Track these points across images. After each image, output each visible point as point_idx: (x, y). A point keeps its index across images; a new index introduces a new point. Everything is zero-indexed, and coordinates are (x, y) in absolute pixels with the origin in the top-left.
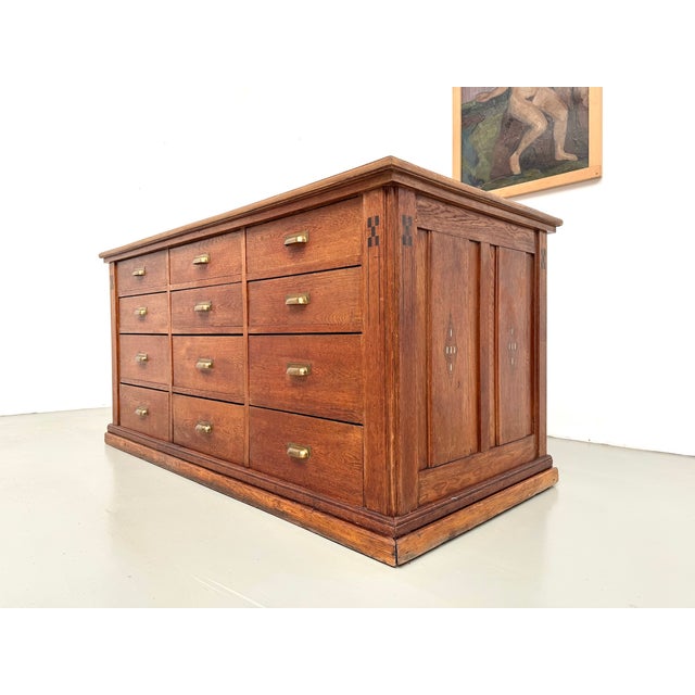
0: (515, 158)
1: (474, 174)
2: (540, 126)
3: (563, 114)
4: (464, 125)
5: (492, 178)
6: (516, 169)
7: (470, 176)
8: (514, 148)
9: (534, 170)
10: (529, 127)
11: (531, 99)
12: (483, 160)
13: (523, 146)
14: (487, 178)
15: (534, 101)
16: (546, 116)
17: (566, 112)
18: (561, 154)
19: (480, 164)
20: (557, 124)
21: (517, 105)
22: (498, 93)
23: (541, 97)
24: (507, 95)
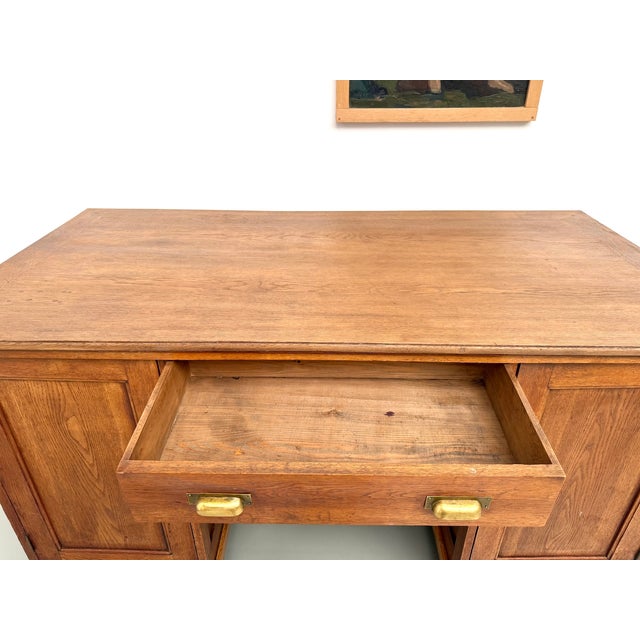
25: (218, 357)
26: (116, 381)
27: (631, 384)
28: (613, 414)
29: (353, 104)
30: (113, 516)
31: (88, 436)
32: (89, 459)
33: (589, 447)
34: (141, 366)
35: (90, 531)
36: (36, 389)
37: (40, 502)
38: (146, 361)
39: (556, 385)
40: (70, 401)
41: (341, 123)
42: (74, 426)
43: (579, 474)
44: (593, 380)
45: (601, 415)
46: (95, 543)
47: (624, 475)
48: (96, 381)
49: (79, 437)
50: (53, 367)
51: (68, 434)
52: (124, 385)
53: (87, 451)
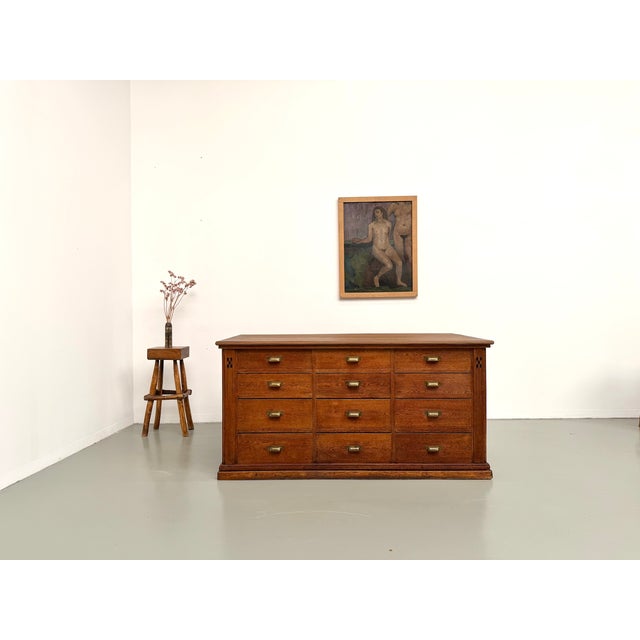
0: (376, 279)
1: (353, 281)
2: (390, 266)
3: (400, 263)
4: (346, 254)
5: (364, 286)
6: (377, 284)
7: (351, 282)
8: (377, 273)
9: (386, 287)
10: (384, 265)
11: (384, 251)
12: (358, 274)
13: (381, 274)
14: (360, 285)
15: (386, 252)
16: (392, 262)
18: (400, 282)
19: (356, 277)
20: (397, 267)
21: (377, 251)
22: (365, 241)
23: (390, 251)
24: (371, 244)
29: (346, 291)
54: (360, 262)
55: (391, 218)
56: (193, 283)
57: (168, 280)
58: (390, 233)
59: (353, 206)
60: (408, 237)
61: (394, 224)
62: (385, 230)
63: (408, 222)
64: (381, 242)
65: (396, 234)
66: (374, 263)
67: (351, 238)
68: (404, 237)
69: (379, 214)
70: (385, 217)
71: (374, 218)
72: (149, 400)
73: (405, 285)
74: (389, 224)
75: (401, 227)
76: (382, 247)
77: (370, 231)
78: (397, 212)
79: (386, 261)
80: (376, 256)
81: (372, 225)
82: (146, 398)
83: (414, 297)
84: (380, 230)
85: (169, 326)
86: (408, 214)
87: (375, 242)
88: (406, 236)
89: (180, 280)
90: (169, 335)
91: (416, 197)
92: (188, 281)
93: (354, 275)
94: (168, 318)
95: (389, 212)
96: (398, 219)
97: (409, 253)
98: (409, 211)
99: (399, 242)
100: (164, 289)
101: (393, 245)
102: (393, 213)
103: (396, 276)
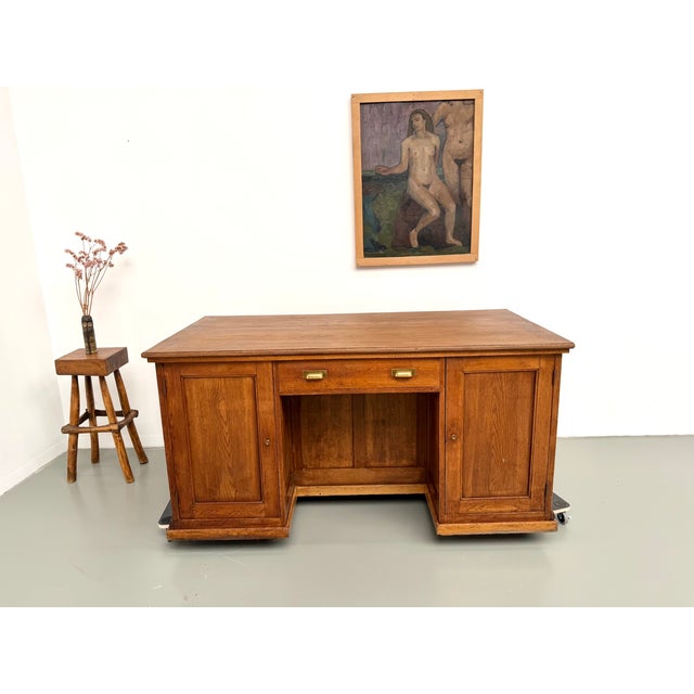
0: (414, 234)
1: (377, 240)
2: (435, 212)
3: (452, 207)
4: (365, 193)
5: (393, 246)
6: (415, 243)
7: (372, 241)
8: (414, 226)
9: (429, 247)
10: (426, 211)
11: (427, 186)
12: (384, 227)
13: (421, 226)
14: (388, 245)
15: (431, 188)
16: (439, 204)
17: (454, 206)
18: (450, 239)
19: (382, 232)
20: (447, 213)
21: (415, 188)
22: (397, 171)
23: (436, 187)
24: (406, 175)
25: (302, 358)
26: (250, 376)
27: (504, 369)
28: (501, 388)
29: (366, 256)
30: (231, 474)
31: (228, 412)
32: (226, 429)
33: (494, 411)
34: (265, 365)
35: (216, 486)
36: (207, 383)
37: (190, 462)
38: (268, 362)
39: (467, 370)
40: (224, 390)
41: (359, 267)
42: (222, 407)
43: (494, 430)
44: (484, 366)
45: (495, 389)
46: (216, 497)
47: (519, 430)
48: (240, 377)
49: (224, 414)
50: (220, 369)
51: (218, 412)
52: (254, 377)
53: (226, 423)
54: (388, 206)
55: (439, 129)
56: (121, 248)
57: (78, 246)
58: (437, 157)
59: (375, 109)
60: (466, 162)
61: (444, 140)
62: (429, 151)
63: (467, 136)
64: (422, 172)
65: (447, 158)
66: (411, 207)
67: (373, 165)
68: (460, 162)
69: (420, 123)
70: (430, 128)
71: (412, 131)
72: (70, 433)
73: (458, 243)
74: (435, 140)
75: (455, 145)
76: (424, 180)
77: (404, 154)
78: (449, 120)
79: (429, 204)
80: (415, 197)
81: (408, 142)
82: (64, 430)
83: (472, 263)
84: (421, 149)
85: (87, 320)
86: (468, 122)
87: (412, 171)
88: (463, 161)
89: (99, 246)
90: (89, 334)
91: (481, 92)
92: (111, 245)
93: (379, 229)
94: (85, 307)
95: (436, 118)
96: (451, 132)
97: (467, 190)
98: (469, 116)
99: (451, 171)
100: (73, 261)
101: (442, 177)
102: (442, 120)
103: (444, 229)
